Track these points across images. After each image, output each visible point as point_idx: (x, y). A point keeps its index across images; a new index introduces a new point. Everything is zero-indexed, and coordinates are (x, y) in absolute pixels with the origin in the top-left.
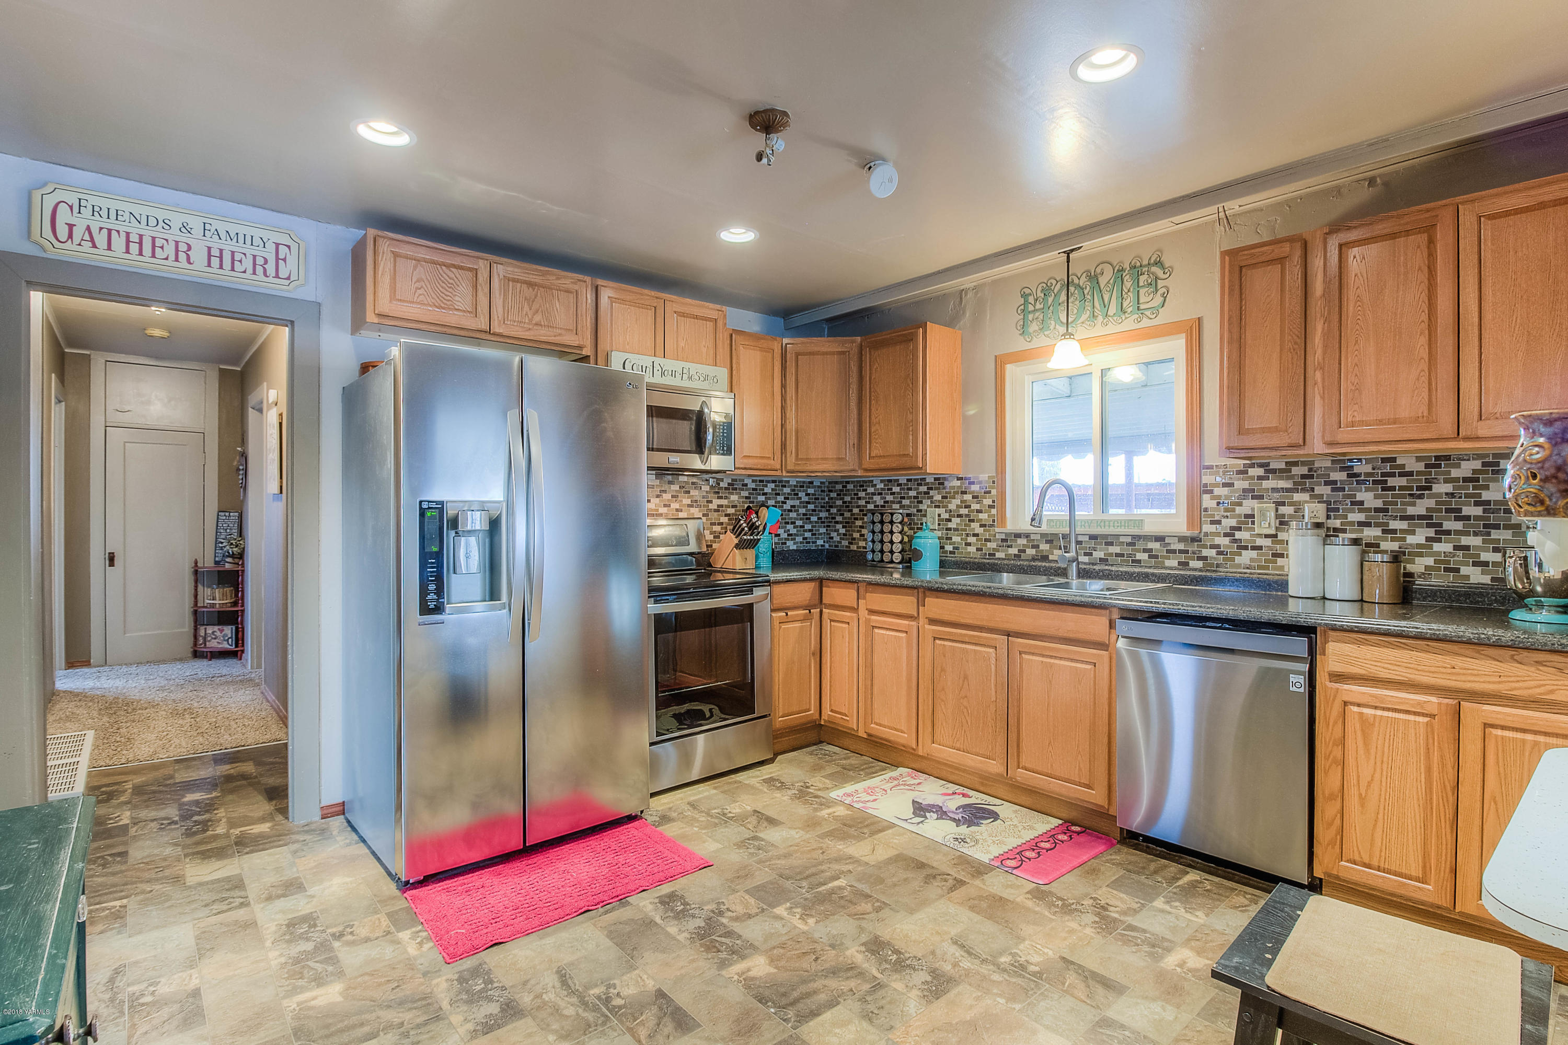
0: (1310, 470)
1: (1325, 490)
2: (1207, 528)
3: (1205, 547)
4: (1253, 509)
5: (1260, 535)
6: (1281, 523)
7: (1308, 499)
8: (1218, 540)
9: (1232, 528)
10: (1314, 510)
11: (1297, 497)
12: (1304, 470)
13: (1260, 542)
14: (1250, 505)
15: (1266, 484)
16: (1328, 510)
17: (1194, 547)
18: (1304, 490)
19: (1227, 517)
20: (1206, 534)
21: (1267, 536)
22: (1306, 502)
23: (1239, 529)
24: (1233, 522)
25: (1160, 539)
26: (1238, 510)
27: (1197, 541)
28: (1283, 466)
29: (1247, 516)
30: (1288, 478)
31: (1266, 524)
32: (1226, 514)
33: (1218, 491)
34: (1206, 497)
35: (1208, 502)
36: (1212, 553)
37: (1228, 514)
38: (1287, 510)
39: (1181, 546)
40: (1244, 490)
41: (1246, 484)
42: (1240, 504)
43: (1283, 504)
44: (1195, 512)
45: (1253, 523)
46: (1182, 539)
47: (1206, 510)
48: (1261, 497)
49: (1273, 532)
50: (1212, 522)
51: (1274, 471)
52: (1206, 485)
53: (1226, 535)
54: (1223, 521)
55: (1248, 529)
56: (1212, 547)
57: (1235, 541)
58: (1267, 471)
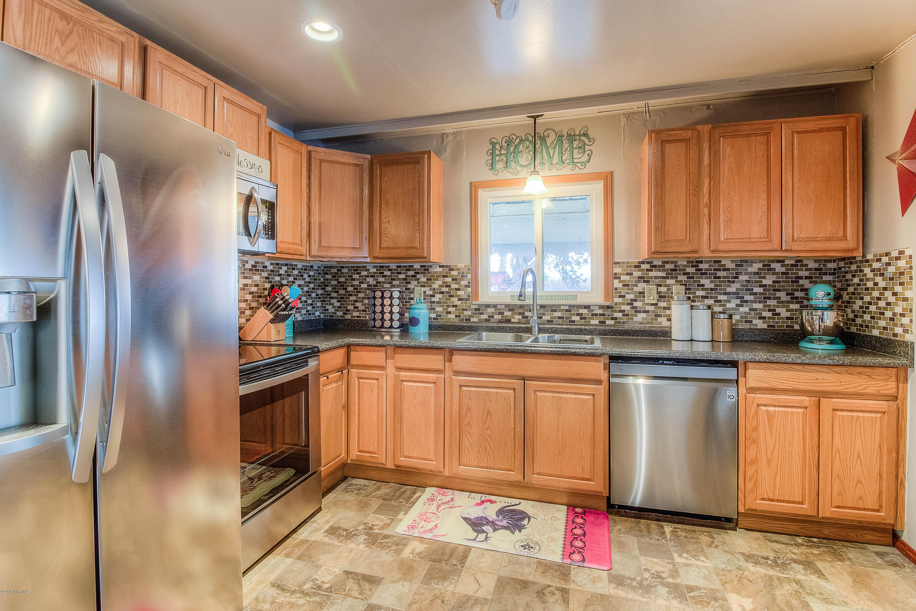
0: (675, 266)
1: (683, 278)
2: (617, 300)
3: (616, 311)
4: (644, 289)
5: (648, 304)
6: (660, 297)
7: (674, 283)
8: (623, 307)
9: (632, 300)
10: (678, 290)
11: (668, 282)
12: (672, 266)
13: (648, 308)
14: (641, 286)
15: (651, 274)
16: (686, 289)
17: (609, 312)
18: (672, 278)
19: (629, 293)
20: (616, 304)
21: (652, 305)
22: (674, 285)
23: (636, 300)
24: (632, 296)
25: (587, 307)
26: (635, 289)
27: (611, 308)
28: (661, 264)
29: (640, 293)
30: (663, 271)
31: (652, 298)
32: (628, 291)
33: (623, 278)
34: (616, 281)
35: (617, 284)
36: (620, 315)
37: (630, 291)
38: (663, 289)
39: (601, 311)
40: (639, 277)
41: (640, 274)
42: (637, 286)
43: (660, 286)
44: (609, 290)
45: (644, 297)
46: (601, 307)
47: (616, 289)
48: (648, 282)
49: (655, 302)
50: (620, 297)
51: (655, 266)
52: (616, 274)
53: (628, 304)
54: (627, 296)
55: (640, 301)
56: (620, 311)
57: (633, 308)
58: (651, 266)
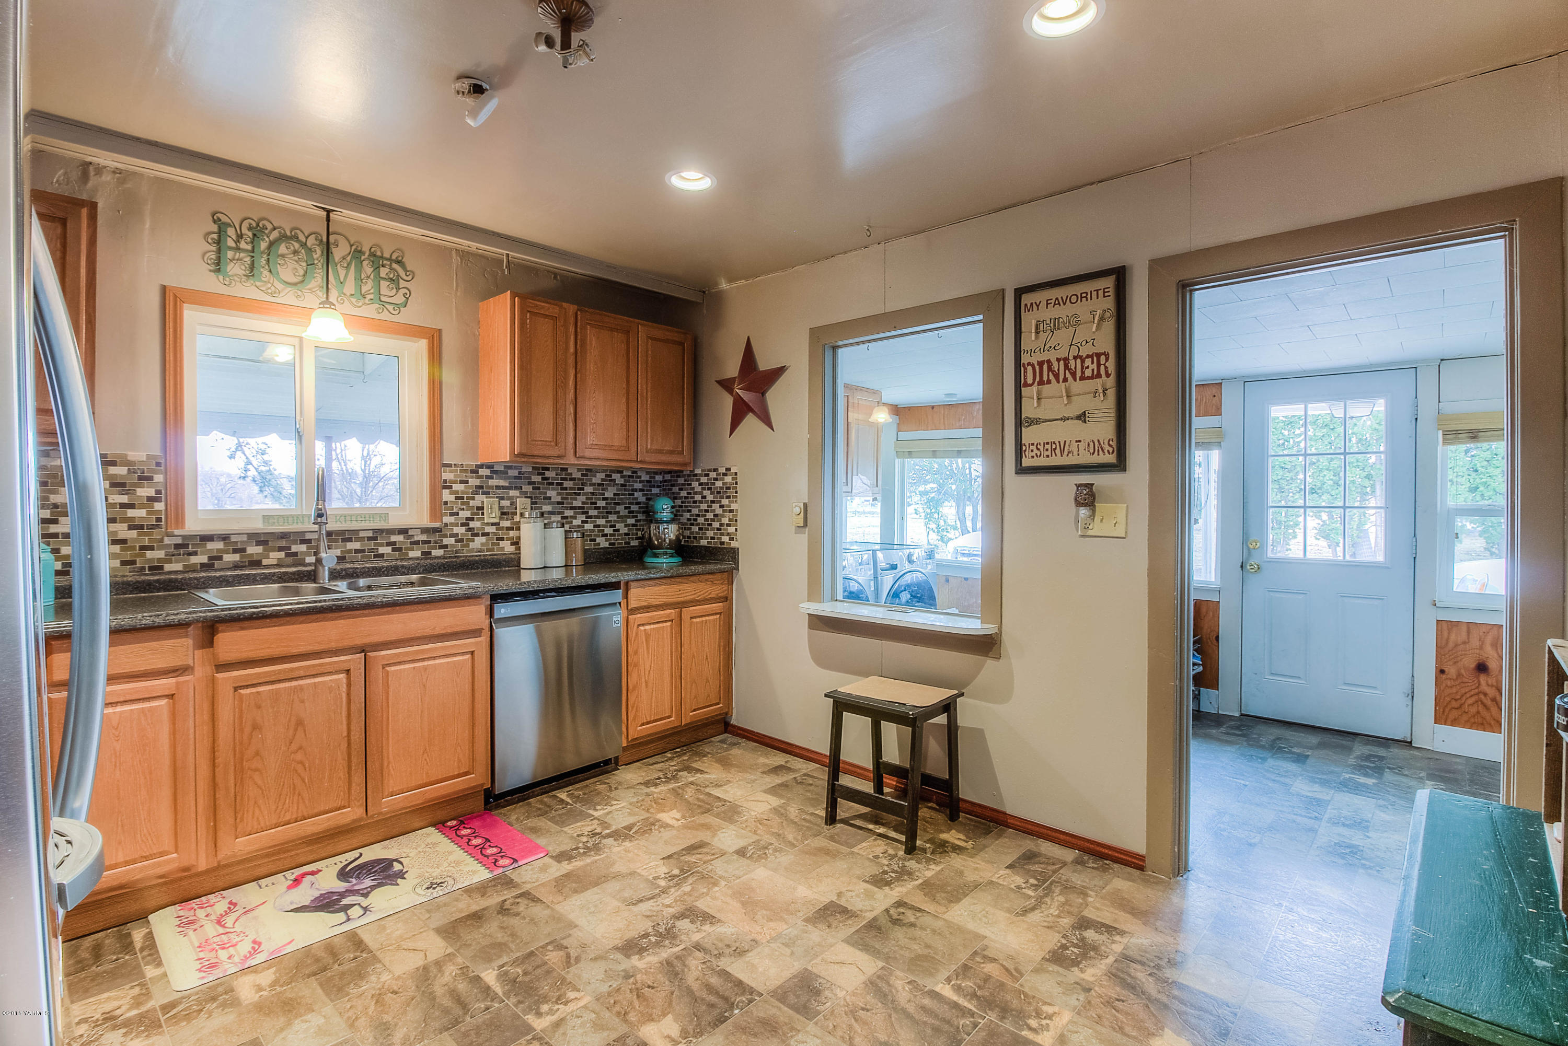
0: (520, 473)
1: (528, 488)
2: (448, 519)
3: (445, 536)
4: (483, 502)
5: (488, 524)
6: (503, 513)
7: (518, 495)
8: (456, 530)
9: (468, 519)
10: (522, 503)
11: (513, 493)
12: (516, 473)
13: (488, 529)
14: (480, 499)
15: (493, 482)
16: (532, 503)
17: (436, 537)
18: (516, 488)
19: (463, 509)
20: (446, 525)
21: (493, 524)
22: (518, 497)
23: (472, 519)
24: (468, 514)
25: (404, 531)
26: (472, 503)
27: (438, 532)
28: (502, 469)
29: (478, 508)
30: (505, 479)
31: (491, 516)
32: (462, 507)
33: (455, 487)
34: (446, 492)
35: (447, 496)
36: (452, 541)
37: (465, 507)
38: (505, 503)
39: (424, 537)
40: (477, 487)
41: (477, 482)
42: (473, 499)
43: (502, 498)
44: (437, 507)
45: (483, 514)
46: (425, 530)
47: (446, 503)
48: (488, 493)
49: (498, 521)
50: (452, 514)
51: (496, 472)
52: (445, 481)
53: (463, 525)
54: (461, 513)
55: (478, 520)
56: (452, 536)
57: (470, 529)
58: (492, 472)
